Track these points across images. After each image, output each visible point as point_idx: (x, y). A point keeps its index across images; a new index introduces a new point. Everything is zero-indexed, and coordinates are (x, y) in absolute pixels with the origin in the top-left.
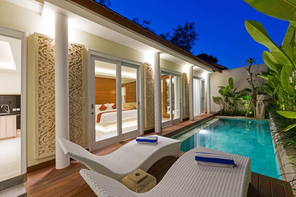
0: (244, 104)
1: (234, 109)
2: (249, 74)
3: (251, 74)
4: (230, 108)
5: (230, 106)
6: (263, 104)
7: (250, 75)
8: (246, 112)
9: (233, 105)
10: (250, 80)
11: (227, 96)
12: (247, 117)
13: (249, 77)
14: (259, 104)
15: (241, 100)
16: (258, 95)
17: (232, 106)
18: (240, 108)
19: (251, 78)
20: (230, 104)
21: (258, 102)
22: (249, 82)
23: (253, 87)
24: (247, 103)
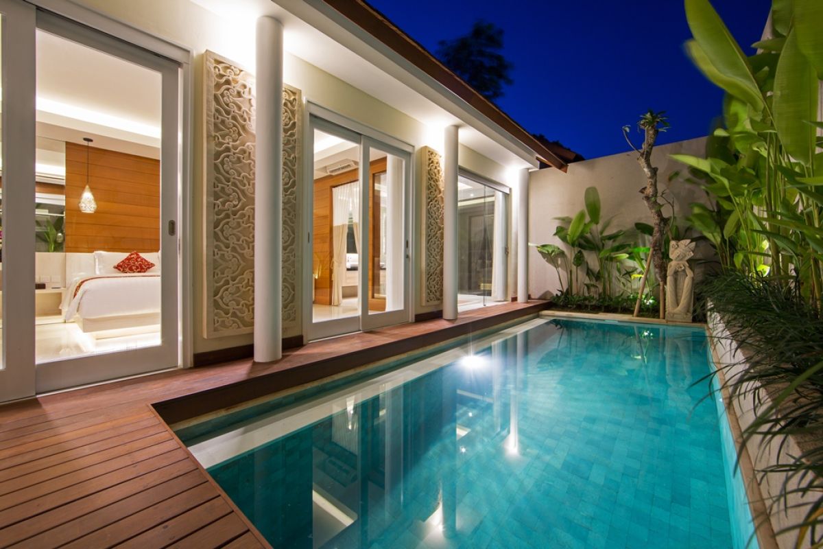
0: (629, 273)
1: (601, 291)
2: (646, 170)
3: (654, 171)
4: (588, 286)
5: (587, 281)
6: (688, 271)
7: (649, 174)
8: (635, 299)
9: (598, 277)
10: (650, 191)
11: (580, 245)
12: (638, 316)
13: (647, 183)
14: (676, 273)
15: (621, 262)
16: (673, 243)
17: (594, 282)
18: (619, 287)
19: (655, 185)
20: (589, 272)
21: (672, 267)
22: (647, 198)
23: (659, 214)
24: (640, 269)
